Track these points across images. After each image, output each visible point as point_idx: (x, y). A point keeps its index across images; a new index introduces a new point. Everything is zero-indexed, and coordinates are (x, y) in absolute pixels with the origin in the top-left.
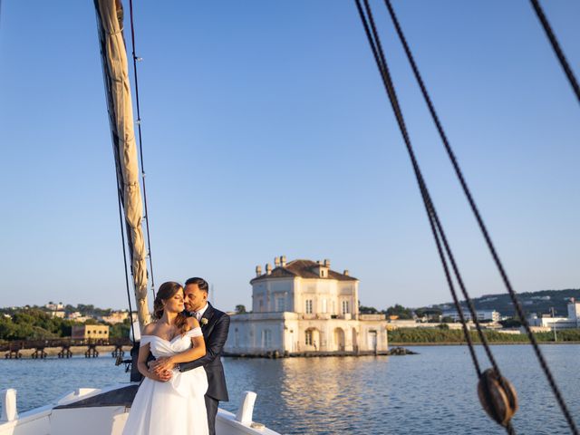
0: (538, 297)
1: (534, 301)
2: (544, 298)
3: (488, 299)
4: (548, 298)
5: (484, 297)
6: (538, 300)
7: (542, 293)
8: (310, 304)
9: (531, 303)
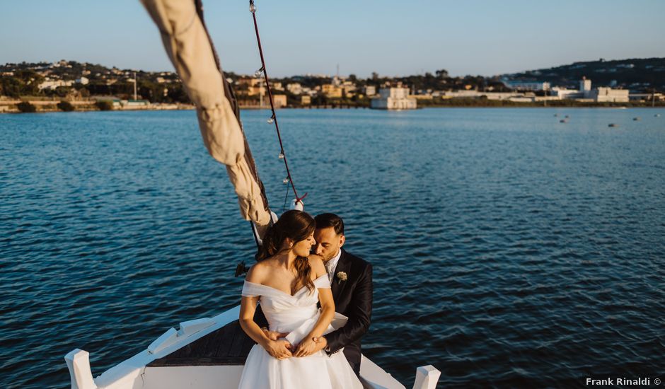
0: (623, 65)
1: (618, 69)
2: (628, 66)
3: (578, 67)
4: (632, 66)
5: (575, 64)
6: (622, 68)
7: (629, 61)
8: (395, 96)
9: (614, 70)
